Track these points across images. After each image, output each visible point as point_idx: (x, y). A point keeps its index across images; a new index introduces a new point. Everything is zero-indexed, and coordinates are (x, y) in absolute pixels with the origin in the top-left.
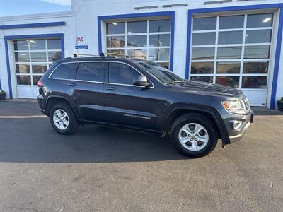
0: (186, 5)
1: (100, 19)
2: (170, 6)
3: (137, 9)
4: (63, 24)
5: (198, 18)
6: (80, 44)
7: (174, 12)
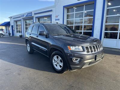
1: (64, 7)
4: (51, 11)
6: (57, 18)
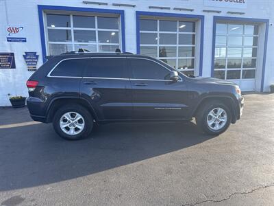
0: (134, 6)
1: (41, 8)
2: (119, 5)
3: (86, 3)
5: (144, 19)
7: (123, 11)
